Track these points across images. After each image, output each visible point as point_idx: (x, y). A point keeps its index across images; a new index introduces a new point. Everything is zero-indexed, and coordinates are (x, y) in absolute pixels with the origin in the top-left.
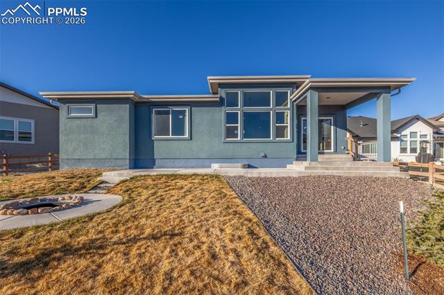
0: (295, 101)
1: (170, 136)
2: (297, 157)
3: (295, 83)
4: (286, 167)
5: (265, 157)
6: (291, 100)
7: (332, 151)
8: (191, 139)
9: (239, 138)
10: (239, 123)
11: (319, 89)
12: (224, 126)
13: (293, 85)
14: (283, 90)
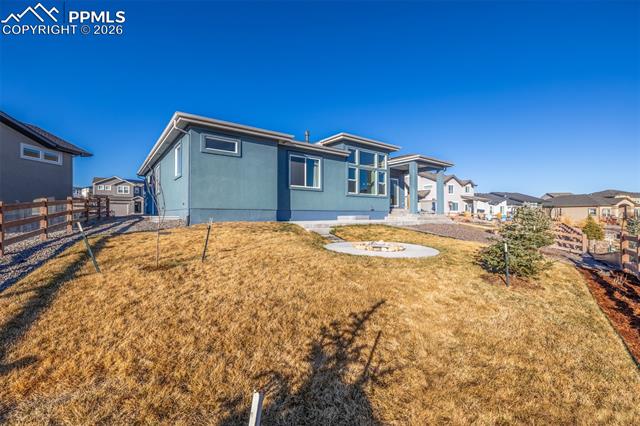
1: (306, 186)
2: (390, 211)
5: (373, 210)
6: (387, 163)
7: (398, 206)
8: (323, 191)
9: (357, 192)
10: (357, 179)
11: (418, 161)
12: (347, 180)
13: (388, 151)
14: (382, 154)
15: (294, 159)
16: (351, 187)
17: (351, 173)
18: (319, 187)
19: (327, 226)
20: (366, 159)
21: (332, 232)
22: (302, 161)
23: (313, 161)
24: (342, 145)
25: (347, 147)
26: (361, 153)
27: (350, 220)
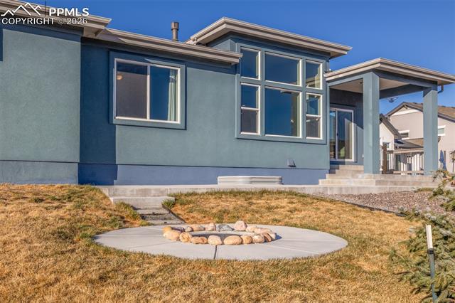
0: (328, 82)
1: (148, 119)
2: (331, 169)
3: (328, 53)
4: (317, 183)
5: (293, 166)
6: (324, 78)
7: (353, 160)
8: (186, 129)
9: (259, 133)
10: (259, 108)
11: (380, 72)
12: (237, 108)
13: (326, 55)
14: (313, 61)
15: (122, 68)
16: (247, 122)
17: (248, 95)
18: (178, 122)
19: (162, 193)
20: (280, 70)
21: (169, 206)
22: (142, 71)
23: (167, 72)
24: (229, 41)
25: (237, 45)
26: (267, 59)
27: (240, 182)
